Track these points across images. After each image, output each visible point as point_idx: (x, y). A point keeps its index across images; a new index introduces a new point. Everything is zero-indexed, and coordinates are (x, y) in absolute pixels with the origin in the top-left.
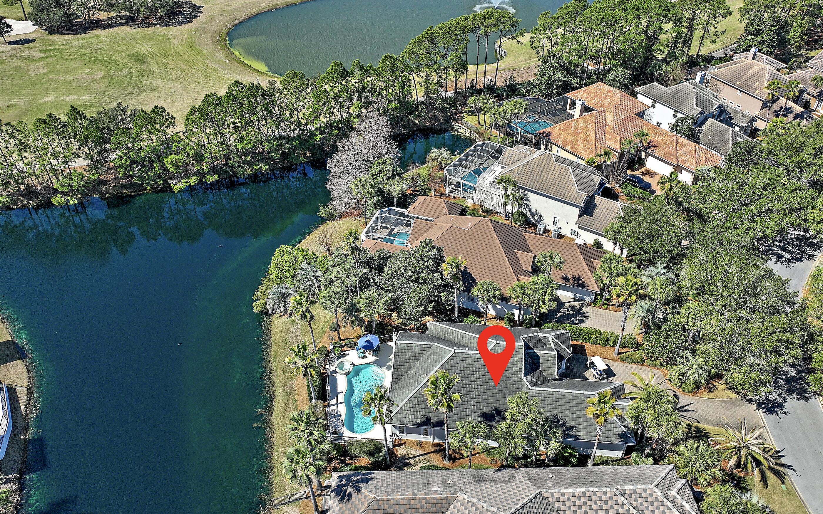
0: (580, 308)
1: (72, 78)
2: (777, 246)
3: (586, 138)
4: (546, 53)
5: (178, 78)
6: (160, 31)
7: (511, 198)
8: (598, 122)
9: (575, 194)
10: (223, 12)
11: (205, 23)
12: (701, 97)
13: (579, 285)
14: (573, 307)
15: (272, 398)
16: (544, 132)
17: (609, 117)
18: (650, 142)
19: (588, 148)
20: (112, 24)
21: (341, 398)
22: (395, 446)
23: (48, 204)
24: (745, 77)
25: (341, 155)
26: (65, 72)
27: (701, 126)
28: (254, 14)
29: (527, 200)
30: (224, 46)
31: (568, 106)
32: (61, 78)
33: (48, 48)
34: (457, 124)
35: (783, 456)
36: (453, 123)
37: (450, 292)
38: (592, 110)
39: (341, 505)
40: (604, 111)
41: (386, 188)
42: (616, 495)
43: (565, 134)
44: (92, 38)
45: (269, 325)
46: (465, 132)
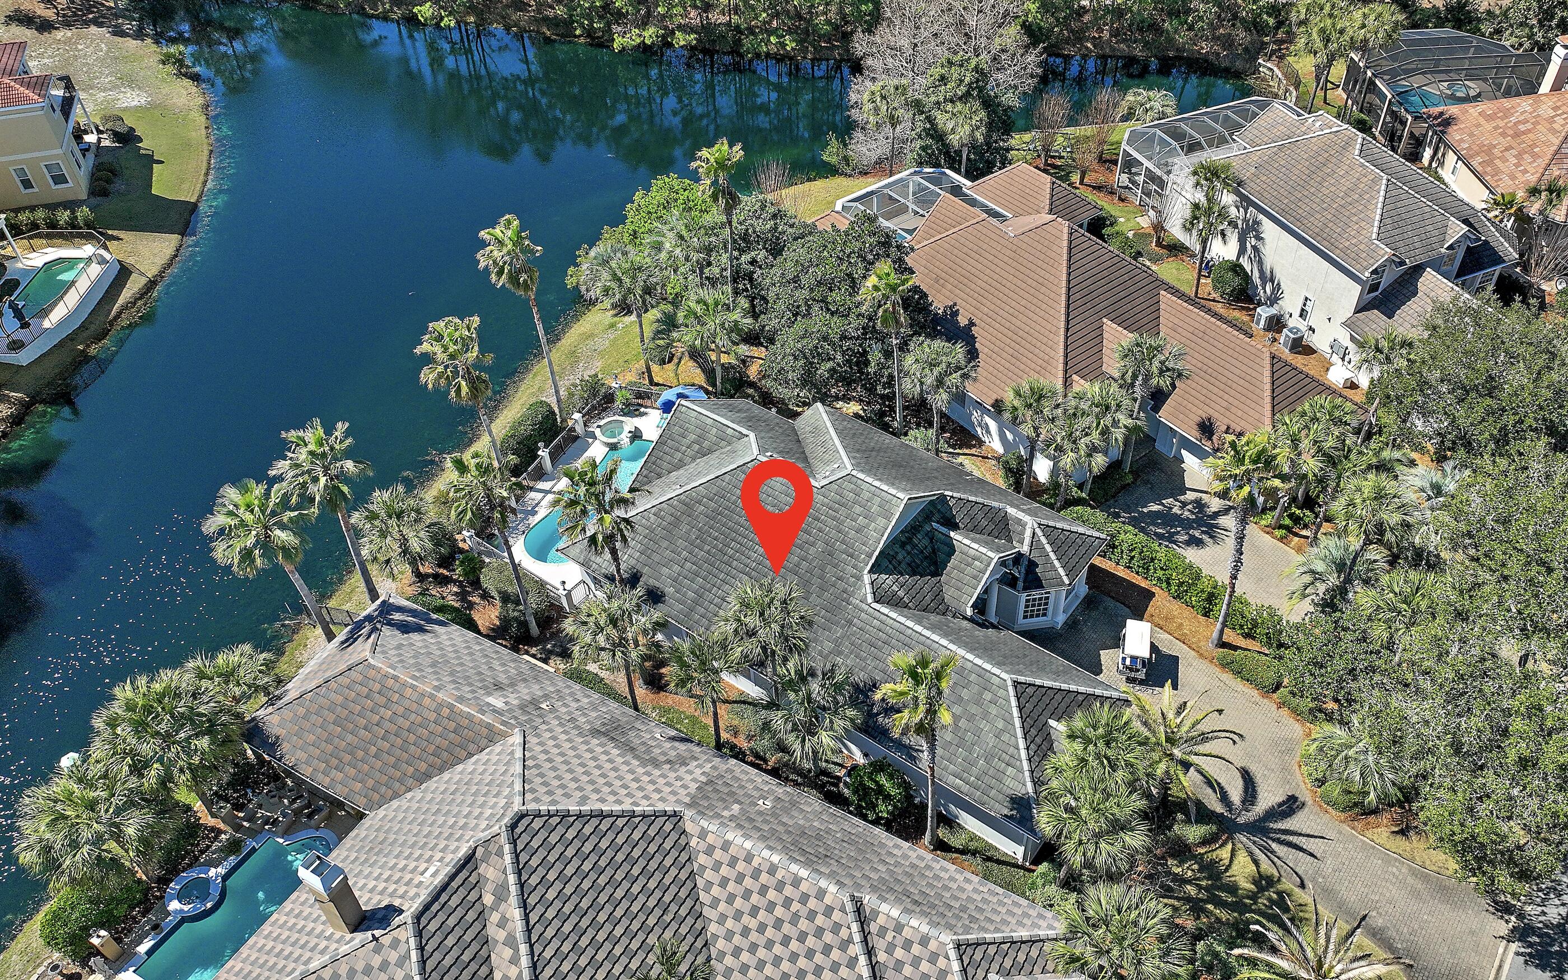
0: (1216, 515)
9: (1362, 247)
14: (1201, 506)
16: (1441, 114)
34: (1269, 65)
36: (1260, 61)
41: (942, 120)
42: (843, 910)
45: (576, 318)
46: (1277, 86)
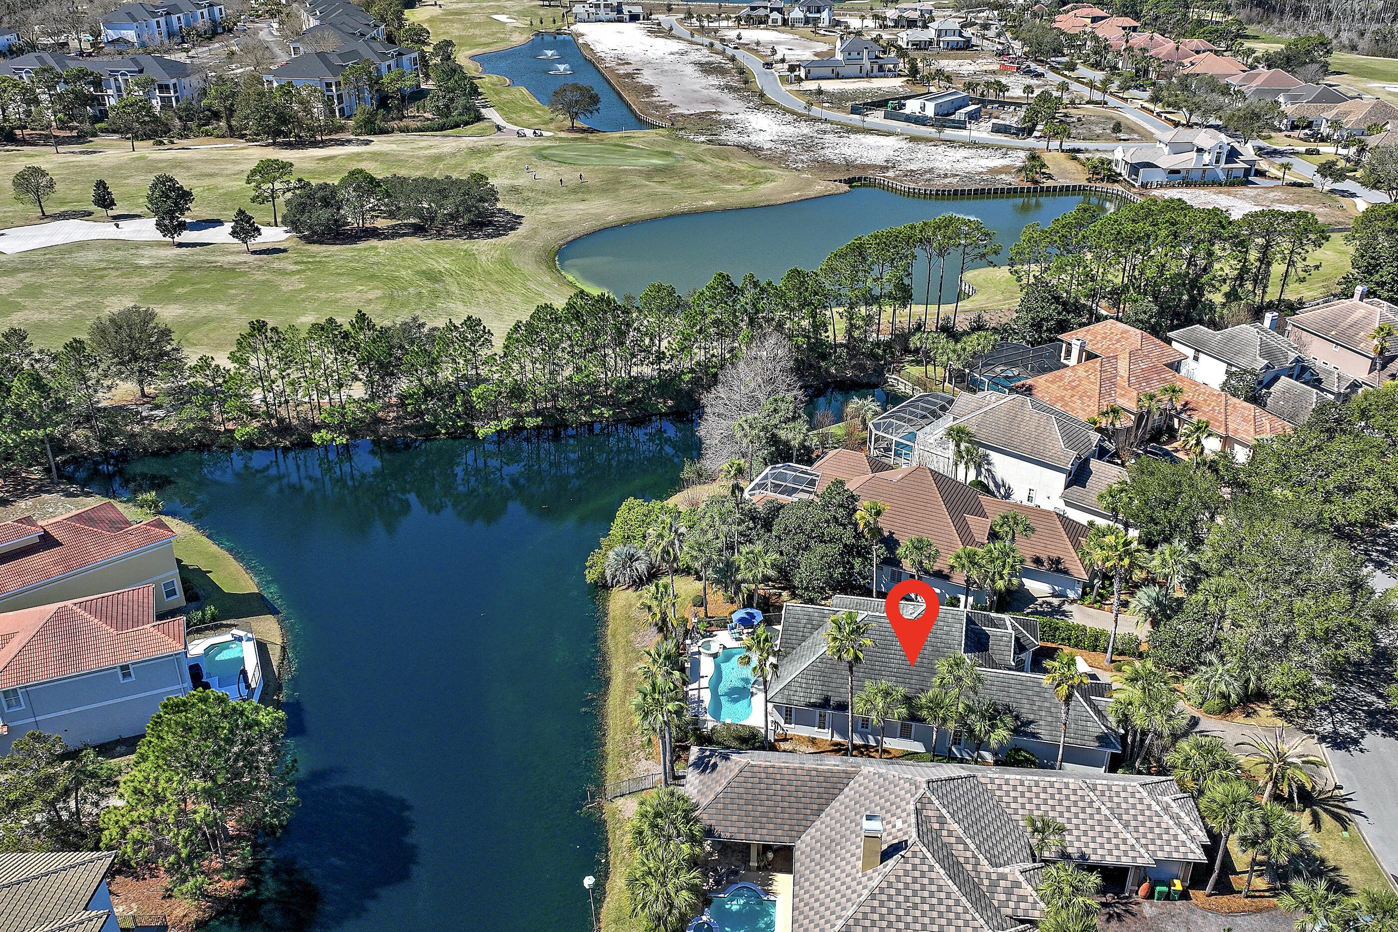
0: (1060, 606)
1: (339, 296)
2: (1377, 551)
3: (1085, 392)
4: (1032, 280)
5: (487, 302)
6: (463, 244)
7: (964, 454)
8: (1105, 371)
9: (1059, 453)
10: (552, 225)
11: (525, 237)
12: (1267, 344)
13: (1058, 571)
14: (1049, 604)
15: (607, 682)
16: (1023, 385)
17: (1123, 366)
18: (1186, 403)
19: (1089, 406)
20: (393, 234)
21: (704, 682)
22: (776, 740)
23: (306, 444)
24: (1344, 325)
25: (721, 391)
26: (330, 289)
27: (1268, 388)
28: (597, 229)
29: (989, 464)
30: (552, 267)
31: (1063, 354)
32: (323, 296)
33: (305, 260)
34: (894, 377)
35: (1351, 800)
36: (887, 376)
37: (866, 559)
38: (1097, 356)
39: (702, 777)
40: (1115, 357)
41: (783, 434)
42: (1081, 789)
43: (1055, 387)
44: (365, 249)
45: (606, 600)
46: (903, 387)
